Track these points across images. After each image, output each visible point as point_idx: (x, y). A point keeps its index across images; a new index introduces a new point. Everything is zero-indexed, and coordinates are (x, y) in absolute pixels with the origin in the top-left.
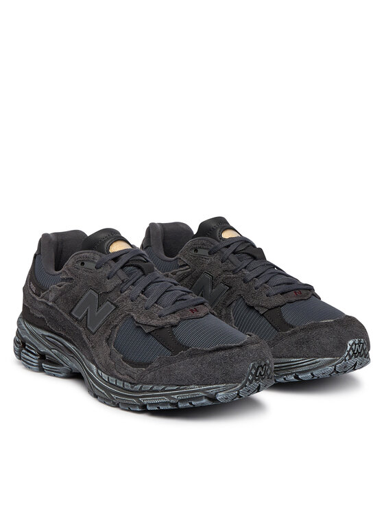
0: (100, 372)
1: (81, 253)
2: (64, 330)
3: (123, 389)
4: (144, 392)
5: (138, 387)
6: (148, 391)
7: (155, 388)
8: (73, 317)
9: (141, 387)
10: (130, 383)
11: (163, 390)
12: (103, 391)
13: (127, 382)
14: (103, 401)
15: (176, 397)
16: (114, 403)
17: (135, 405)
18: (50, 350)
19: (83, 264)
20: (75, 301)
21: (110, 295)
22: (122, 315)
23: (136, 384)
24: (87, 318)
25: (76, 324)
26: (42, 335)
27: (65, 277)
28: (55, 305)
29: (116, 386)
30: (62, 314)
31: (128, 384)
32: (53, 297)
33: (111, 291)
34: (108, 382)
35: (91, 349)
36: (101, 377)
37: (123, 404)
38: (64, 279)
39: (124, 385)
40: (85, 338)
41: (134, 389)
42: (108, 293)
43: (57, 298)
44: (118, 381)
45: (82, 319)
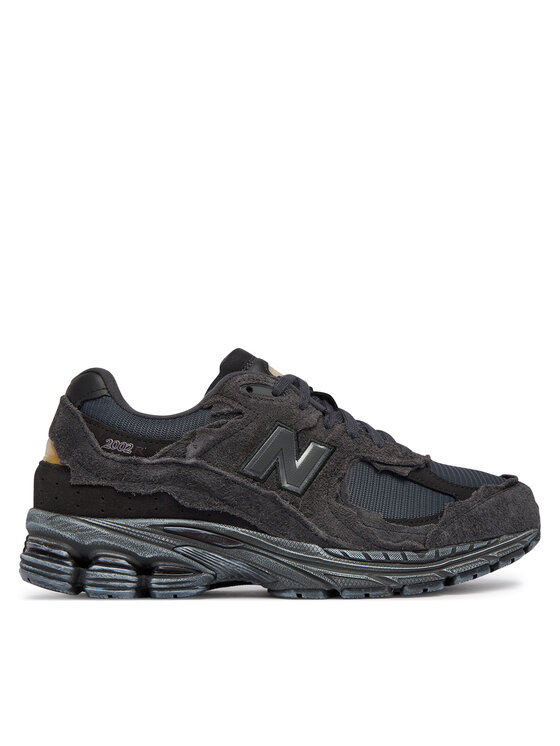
0: (337, 551)
3: (405, 562)
4: (443, 558)
5: (431, 554)
6: (449, 556)
7: (458, 549)
8: (247, 476)
9: (437, 553)
10: (415, 551)
11: (472, 550)
12: (364, 577)
13: (408, 550)
14: (363, 594)
15: (495, 554)
17: (436, 583)
18: (173, 550)
19: (249, 389)
20: (251, 449)
21: (314, 432)
23: (427, 550)
26: (150, 526)
27: (225, 410)
28: (203, 462)
29: (388, 562)
30: (221, 475)
31: (411, 553)
32: (199, 448)
33: (314, 427)
34: (369, 560)
35: (305, 519)
36: (346, 557)
37: (412, 586)
38: (222, 414)
39: (404, 556)
40: (286, 504)
41: (425, 558)
42: (310, 429)
43: (209, 449)
44: (389, 553)
45: (267, 476)
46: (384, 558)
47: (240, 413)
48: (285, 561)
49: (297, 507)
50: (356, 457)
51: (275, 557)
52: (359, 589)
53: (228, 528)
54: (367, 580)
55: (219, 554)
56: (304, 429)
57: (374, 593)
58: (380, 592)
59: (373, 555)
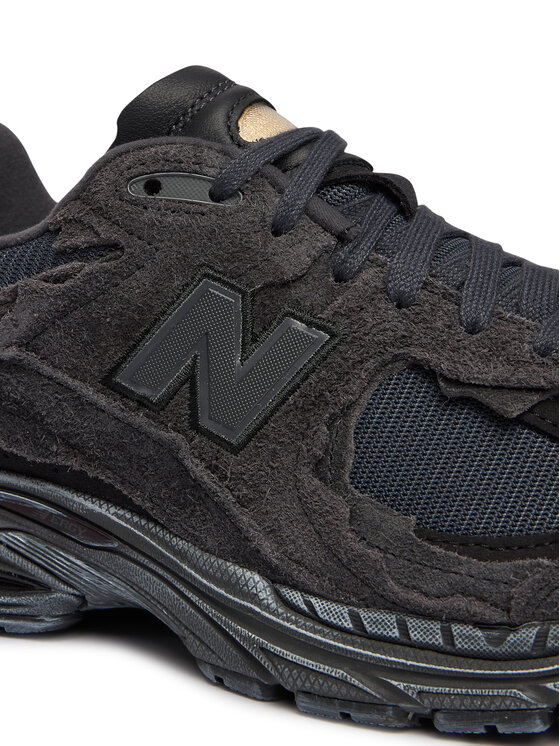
0: (296, 597)
1: (142, 148)
2: (75, 449)
3: (449, 651)
8: (123, 394)
10: (481, 625)
12: (339, 673)
13: (463, 621)
14: (337, 710)
16: (402, 714)
19: (152, 187)
20: (133, 332)
21: (295, 293)
22: (370, 364)
23: (513, 627)
24: (193, 392)
25: (140, 419)
27: (81, 240)
28: (31, 358)
29: (405, 643)
30: (68, 389)
31: (468, 630)
32: (23, 327)
33: (298, 279)
34: (360, 632)
35: (235, 510)
36: (312, 615)
37: (454, 714)
38: (76, 249)
39: (448, 636)
40: (198, 470)
41: (504, 648)
42: (286, 284)
43: (44, 330)
44: (411, 622)
45: (171, 396)
46: (396, 633)
47: (115, 246)
48: (195, 598)
49: (223, 478)
50: (396, 358)
51: (179, 586)
52: (330, 699)
53: (89, 505)
54: (342, 681)
55: (78, 558)
56: (271, 285)
57: (362, 716)
58: (375, 717)
59: (374, 620)
